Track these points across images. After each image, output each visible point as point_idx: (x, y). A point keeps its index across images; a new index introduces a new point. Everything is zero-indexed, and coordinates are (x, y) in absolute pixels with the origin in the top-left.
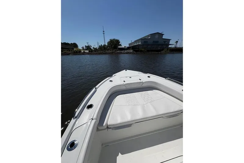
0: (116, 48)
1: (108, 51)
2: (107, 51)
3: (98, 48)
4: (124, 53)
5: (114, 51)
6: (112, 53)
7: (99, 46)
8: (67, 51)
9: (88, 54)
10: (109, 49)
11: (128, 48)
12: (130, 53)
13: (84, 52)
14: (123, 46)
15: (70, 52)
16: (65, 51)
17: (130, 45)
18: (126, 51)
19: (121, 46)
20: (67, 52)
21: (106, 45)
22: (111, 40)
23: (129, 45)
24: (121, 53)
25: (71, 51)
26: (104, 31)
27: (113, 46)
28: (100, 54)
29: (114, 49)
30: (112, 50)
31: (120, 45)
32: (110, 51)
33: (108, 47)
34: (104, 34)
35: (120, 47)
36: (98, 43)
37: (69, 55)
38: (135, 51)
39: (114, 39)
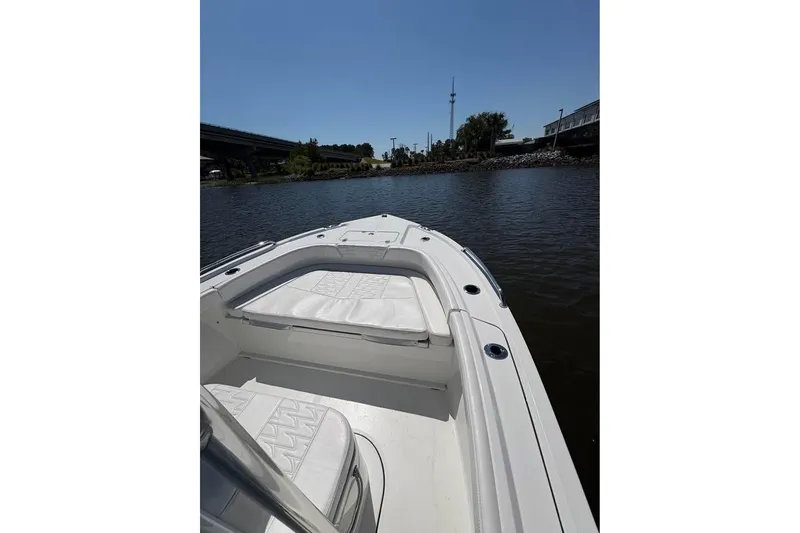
0: (487, 148)
1: (453, 159)
2: (449, 162)
3: (425, 153)
4: (519, 167)
5: (475, 160)
6: (465, 169)
7: (433, 145)
8: (338, 167)
9: (388, 173)
10: (459, 155)
11: (541, 144)
12: (547, 163)
13: (379, 168)
14: (518, 139)
15: (342, 170)
16: (333, 166)
17: (549, 128)
18: (525, 157)
19: (511, 137)
20: (337, 169)
21: (451, 141)
22: (471, 119)
23: (547, 132)
24: (504, 166)
25: (348, 167)
26: (453, 95)
27: (474, 142)
28: (423, 172)
29: (478, 150)
30: (470, 157)
31: (507, 134)
32: (461, 161)
34: (453, 102)
35: (504, 141)
36: (429, 137)
37: (338, 178)
38: (572, 153)
39: (484, 115)
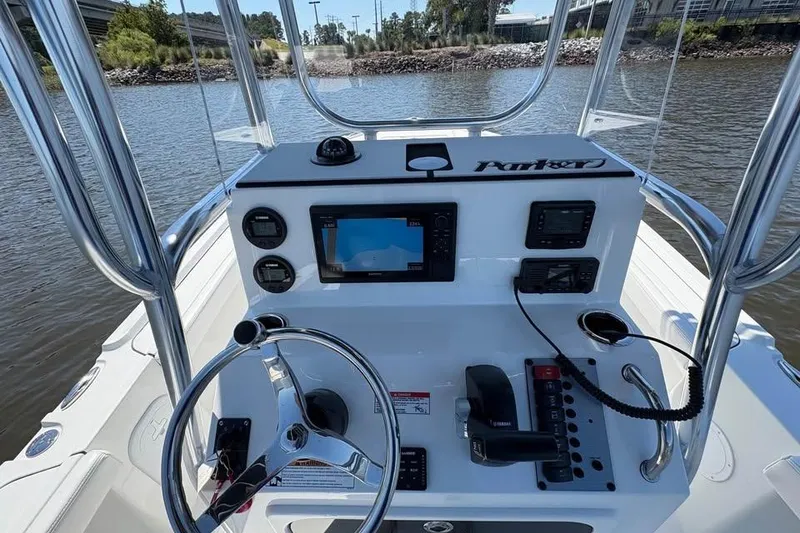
0: (483, 29)
1: (427, 47)
2: (420, 53)
3: (373, 36)
4: (537, 64)
5: (465, 49)
7: (385, 27)
8: (209, 56)
10: (433, 38)
12: (581, 59)
15: (220, 64)
16: (198, 55)
18: (545, 47)
20: (208, 62)
21: (417, 15)
27: (458, 16)
29: (466, 31)
30: (455, 44)
32: (443, 51)
33: (428, 24)
36: (377, 6)
37: (214, 79)
